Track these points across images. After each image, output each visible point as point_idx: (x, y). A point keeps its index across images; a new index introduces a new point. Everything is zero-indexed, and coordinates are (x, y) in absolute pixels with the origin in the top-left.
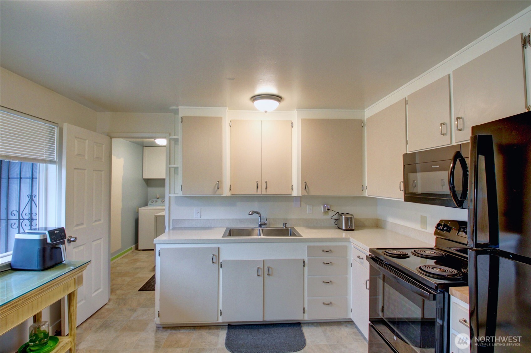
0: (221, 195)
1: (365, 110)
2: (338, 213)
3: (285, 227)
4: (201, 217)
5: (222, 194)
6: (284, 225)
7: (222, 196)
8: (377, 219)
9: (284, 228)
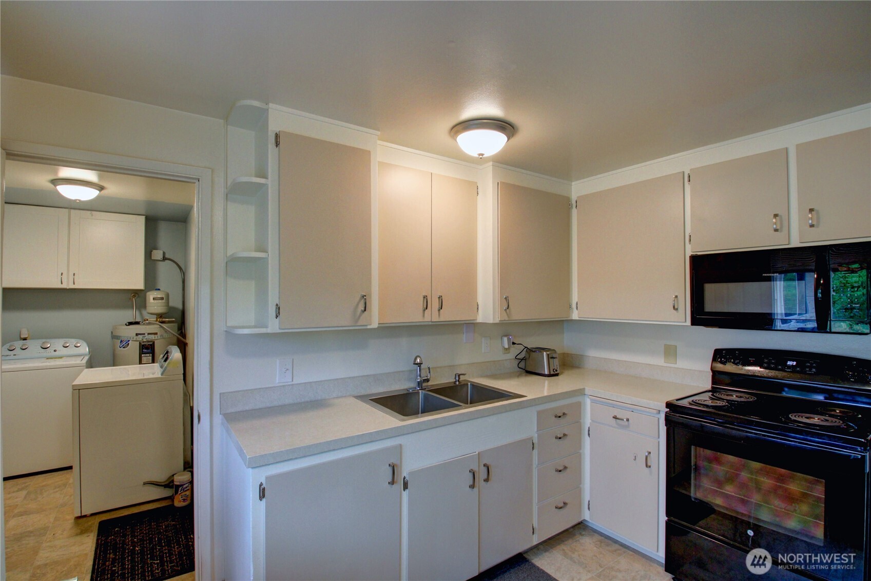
0: (366, 325)
1: (573, 183)
2: (526, 347)
3: (458, 381)
4: (293, 381)
5: (371, 325)
6: (457, 379)
7: (369, 327)
8: (564, 354)
9: (457, 383)
